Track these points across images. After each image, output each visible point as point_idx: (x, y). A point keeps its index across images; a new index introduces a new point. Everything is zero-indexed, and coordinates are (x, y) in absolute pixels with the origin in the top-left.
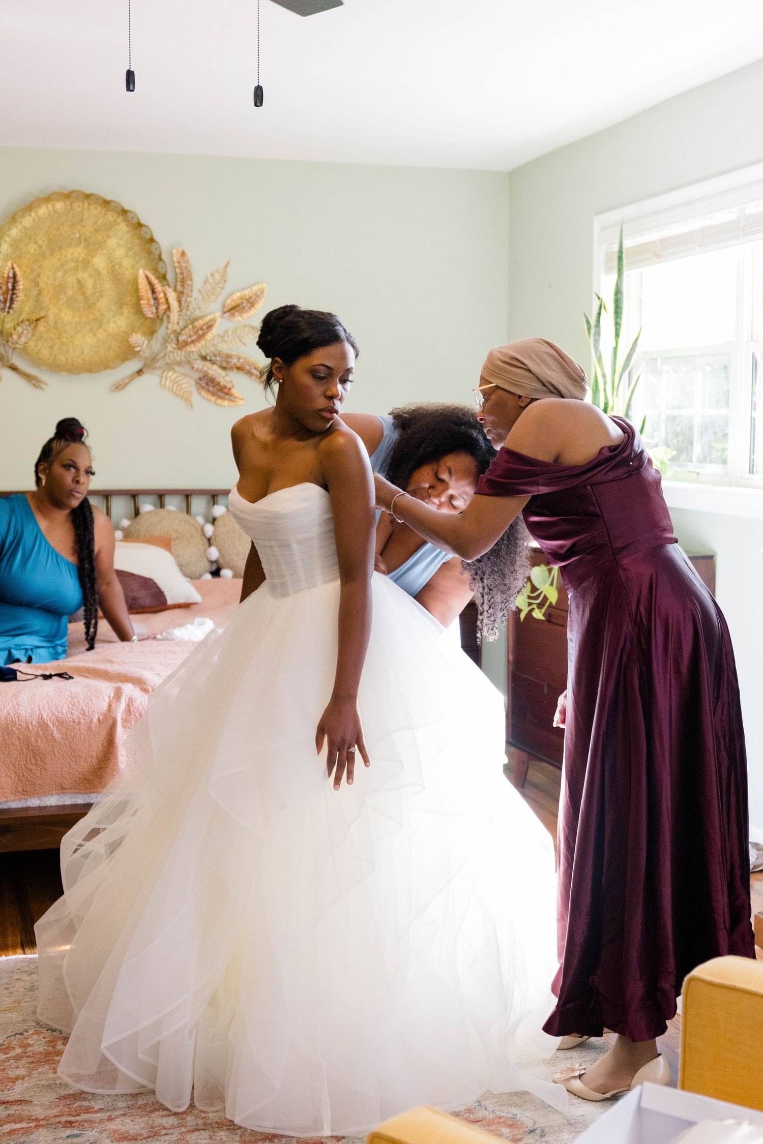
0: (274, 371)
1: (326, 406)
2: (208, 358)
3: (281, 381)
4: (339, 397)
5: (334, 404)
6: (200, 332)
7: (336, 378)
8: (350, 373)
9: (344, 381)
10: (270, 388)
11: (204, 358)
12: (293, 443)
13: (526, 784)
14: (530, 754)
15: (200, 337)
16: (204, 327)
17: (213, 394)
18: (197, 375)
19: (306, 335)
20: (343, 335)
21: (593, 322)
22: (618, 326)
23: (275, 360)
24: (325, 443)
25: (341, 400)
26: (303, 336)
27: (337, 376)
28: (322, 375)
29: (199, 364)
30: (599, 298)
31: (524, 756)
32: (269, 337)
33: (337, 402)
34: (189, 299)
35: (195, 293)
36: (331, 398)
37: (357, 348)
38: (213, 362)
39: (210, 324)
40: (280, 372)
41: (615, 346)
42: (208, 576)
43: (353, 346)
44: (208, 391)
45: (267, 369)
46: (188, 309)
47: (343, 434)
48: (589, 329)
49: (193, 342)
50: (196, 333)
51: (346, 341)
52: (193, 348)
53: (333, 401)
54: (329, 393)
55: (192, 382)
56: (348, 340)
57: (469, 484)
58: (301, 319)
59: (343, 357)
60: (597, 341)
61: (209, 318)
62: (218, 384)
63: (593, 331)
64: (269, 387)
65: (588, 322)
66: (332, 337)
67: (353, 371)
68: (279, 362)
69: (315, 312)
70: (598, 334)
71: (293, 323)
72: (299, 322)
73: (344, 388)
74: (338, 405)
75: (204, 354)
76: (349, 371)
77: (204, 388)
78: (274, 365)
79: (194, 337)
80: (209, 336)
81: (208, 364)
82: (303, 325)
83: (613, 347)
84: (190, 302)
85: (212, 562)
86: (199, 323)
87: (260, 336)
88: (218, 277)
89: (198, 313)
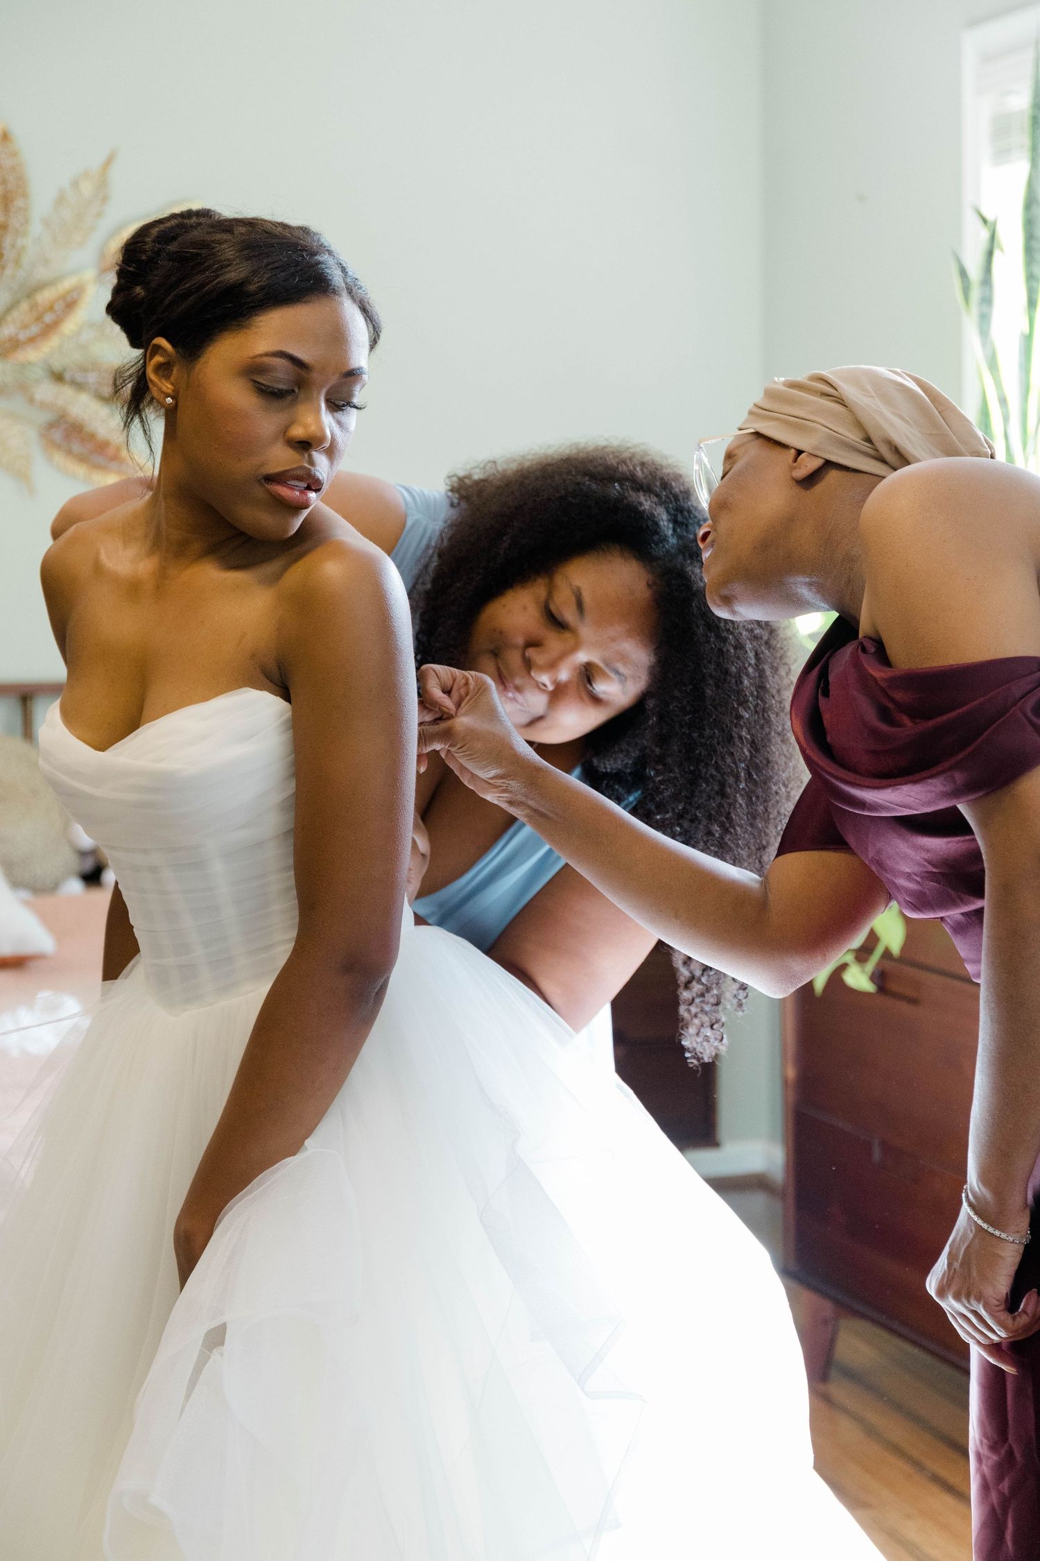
0: (151, 375)
1: (288, 468)
2: (67, 376)
3: (169, 400)
4: (327, 445)
5: (312, 462)
6: (48, 318)
7: (319, 393)
8: (355, 382)
9: (339, 403)
10: (142, 421)
11: (58, 377)
12: (210, 575)
13: (834, 1373)
14: (839, 1304)
15: (48, 330)
16: (57, 307)
17: (82, 459)
18: (44, 417)
19: (233, 275)
20: (336, 278)
21: (975, 273)
22: (1034, 284)
23: (155, 345)
24: (296, 574)
25: (331, 452)
26: (227, 276)
27: (321, 387)
28: (281, 386)
29: (46, 391)
30: (985, 221)
31: (827, 1307)
32: (138, 290)
33: (321, 460)
34: (20, 242)
35: (36, 228)
36: (305, 446)
37: (376, 317)
38: (79, 386)
39: (69, 299)
40: (167, 377)
41: (1027, 331)
42: (75, 886)
43: (365, 310)
44: (69, 453)
45: (131, 371)
46: (17, 263)
47: (341, 551)
48: (966, 290)
49: (32, 340)
50: (39, 318)
51: (345, 293)
52: (33, 355)
53: (310, 456)
54: (298, 432)
55: (32, 435)
56: (350, 291)
57: (629, 634)
58: (225, 236)
59: (338, 337)
60: (984, 320)
61: (67, 284)
62: (92, 437)
63: (975, 293)
64: (137, 420)
65: (963, 273)
66: (308, 279)
67: (365, 377)
68: (164, 350)
69: (265, 221)
70: (987, 300)
71: (204, 245)
72: (220, 242)
73: (339, 423)
74: (322, 466)
75: (57, 365)
76: (352, 375)
77: (59, 447)
78: (151, 359)
79: (35, 329)
80: (69, 326)
81: (67, 392)
82: (228, 252)
83: (1022, 334)
84: (23, 248)
85: (83, 854)
86: (45, 296)
87: (117, 291)
88: (87, 188)
89: (42, 273)
